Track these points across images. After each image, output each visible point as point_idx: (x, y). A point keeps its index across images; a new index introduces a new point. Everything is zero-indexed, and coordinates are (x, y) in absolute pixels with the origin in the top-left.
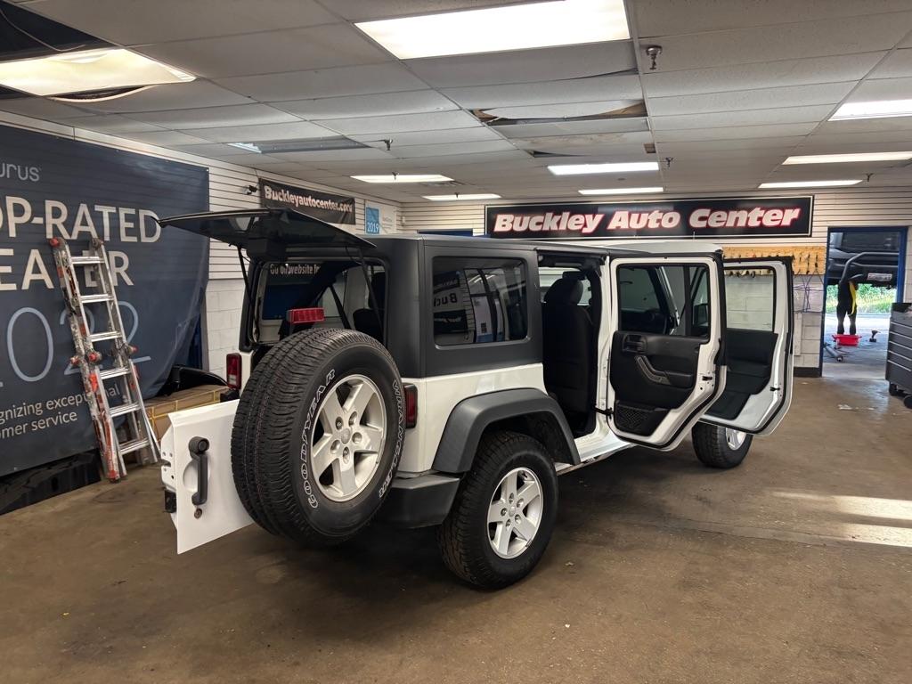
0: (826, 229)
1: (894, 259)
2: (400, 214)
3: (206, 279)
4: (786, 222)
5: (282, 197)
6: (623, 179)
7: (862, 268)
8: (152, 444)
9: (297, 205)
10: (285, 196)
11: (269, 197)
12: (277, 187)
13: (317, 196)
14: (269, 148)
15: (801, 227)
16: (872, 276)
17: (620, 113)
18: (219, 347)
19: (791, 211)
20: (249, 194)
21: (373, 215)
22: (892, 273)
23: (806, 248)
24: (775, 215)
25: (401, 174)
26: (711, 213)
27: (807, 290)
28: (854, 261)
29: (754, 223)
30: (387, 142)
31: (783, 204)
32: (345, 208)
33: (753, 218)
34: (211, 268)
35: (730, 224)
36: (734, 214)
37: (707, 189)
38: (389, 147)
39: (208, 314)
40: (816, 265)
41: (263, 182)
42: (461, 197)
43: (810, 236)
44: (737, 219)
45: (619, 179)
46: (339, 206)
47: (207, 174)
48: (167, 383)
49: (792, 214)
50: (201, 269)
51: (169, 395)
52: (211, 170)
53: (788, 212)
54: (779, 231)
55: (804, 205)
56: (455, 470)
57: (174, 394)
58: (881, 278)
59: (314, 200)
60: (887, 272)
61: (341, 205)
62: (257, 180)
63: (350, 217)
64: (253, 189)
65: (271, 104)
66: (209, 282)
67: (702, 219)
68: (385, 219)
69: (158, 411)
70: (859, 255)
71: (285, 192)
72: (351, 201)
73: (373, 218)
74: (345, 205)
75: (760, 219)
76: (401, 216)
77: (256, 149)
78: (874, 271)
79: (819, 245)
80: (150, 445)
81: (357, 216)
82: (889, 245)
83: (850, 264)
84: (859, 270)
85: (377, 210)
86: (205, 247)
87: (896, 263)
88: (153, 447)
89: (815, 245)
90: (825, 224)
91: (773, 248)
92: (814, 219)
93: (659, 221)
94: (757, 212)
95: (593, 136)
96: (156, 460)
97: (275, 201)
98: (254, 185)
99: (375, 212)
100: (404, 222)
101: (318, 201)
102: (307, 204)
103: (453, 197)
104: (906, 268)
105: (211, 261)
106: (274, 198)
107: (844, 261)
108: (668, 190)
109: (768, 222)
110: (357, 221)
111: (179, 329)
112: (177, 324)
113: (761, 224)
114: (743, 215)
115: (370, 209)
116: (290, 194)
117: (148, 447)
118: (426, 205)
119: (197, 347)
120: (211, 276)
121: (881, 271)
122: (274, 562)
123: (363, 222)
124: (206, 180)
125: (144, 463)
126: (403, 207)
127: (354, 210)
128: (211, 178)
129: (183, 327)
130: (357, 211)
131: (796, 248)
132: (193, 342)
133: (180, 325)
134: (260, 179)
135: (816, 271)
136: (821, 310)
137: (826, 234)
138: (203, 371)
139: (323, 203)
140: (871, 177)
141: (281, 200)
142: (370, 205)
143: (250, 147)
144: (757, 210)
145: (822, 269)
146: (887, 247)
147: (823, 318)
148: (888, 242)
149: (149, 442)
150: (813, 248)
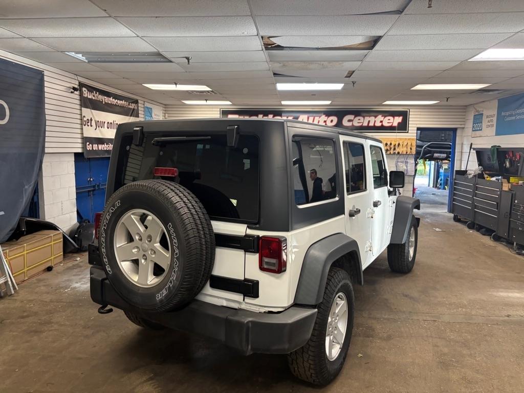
0: (416, 129)
1: (449, 146)
2: (164, 112)
3: (43, 153)
4: (395, 124)
5: (94, 96)
6: (315, 95)
7: (431, 151)
8: (9, 279)
9: (104, 103)
10: (96, 95)
11: (86, 96)
12: (91, 89)
13: (116, 97)
14: (97, 58)
15: (403, 127)
16: (436, 155)
17: (355, 47)
18: (52, 202)
19: (398, 117)
20: (72, 92)
21: (149, 111)
22: (446, 153)
23: (406, 139)
24: (389, 120)
25: (179, 84)
26: (355, 117)
27: (407, 163)
28: (427, 147)
29: (378, 124)
30: (188, 59)
31: (394, 114)
32: (132, 106)
33: (378, 121)
34: (47, 145)
35: (365, 124)
36: (367, 119)
37: (356, 103)
38: (189, 62)
39: (44, 178)
40: (411, 149)
41: (81, 85)
42: (209, 102)
43: (408, 132)
44: (369, 122)
45: (313, 95)
46: (129, 105)
47: (43, 75)
48: (15, 231)
49: (398, 120)
50: (40, 146)
51: (17, 240)
52: (46, 73)
53: (396, 118)
54: (391, 129)
55: (404, 115)
56: (313, 303)
57: (22, 238)
58: (440, 156)
59: (114, 100)
60: (444, 153)
61: (130, 104)
62: (77, 83)
63: (135, 113)
64: (75, 89)
65: (118, 19)
66: (45, 155)
67: (349, 121)
68: (155, 115)
69: (12, 253)
70: (429, 143)
71: (96, 93)
72: (136, 102)
73: (149, 114)
74: (133, 104)
75: (381, 122)
76: (165, 114)
77: (84, 59)
78: (437, 152)
79: (412, 137)
80: (7, 281)
81: (140, 112)
82: (443, 138)
83: (425, 148)
84: (430, 152)
85: (151, 109)
86: (43, 130)
87: (450, 148)
88: (10, 283)
89: (410, 137)
90: (415, 126)
91: (388, 139)
92: (410, 123)
93: (325, 122)
94: (380, 118)
95: (324, 63)
96: (13, 292)
97: (90, 99)
98: (76, 86)
99: (150, 110)
100: (167, 117)
101: (117, 100)
102: (110, 102)
103: (203, 102)
104: (456, 151)
105: (47, 139)
106: (89, 97)
107: (421, 147)
108: (333, 103)
109: (386, 124)
110: (140, 115)
111: (26, 190)
112: (24, 186)
113: (382, 125)
114: (372, 119)
115: (147, 108)
116: (99, 95)
117: (6, 283)
118: (181, 107)
119: (36, 203)
120: (47, 150)
121: (440, 152)
122: (144, 379)
123: (143, 116)
124: (42, 81)
125: (2, 295)
126: (166, 107)
127: (138, 107)
128: (46, 78)
129: (29, 189)
130: (140, 108)
131: (401, 139)
132: (33, 199)
133: (26, 187)
134: (79, 83)
135: (411, 152)
136: (413, 174)
137: (416, 131)
138: (41, 219)
139: (120, 102)
140: (449, 99)
141: (94, 98)
142: (147, 105)
143: (80, 56)
144: (380, 116)
145: (414, 152)
146: (442, 140)
147: (414, 178)
148: (442, 137)
149: (7, 278)
150: (409, 139)
